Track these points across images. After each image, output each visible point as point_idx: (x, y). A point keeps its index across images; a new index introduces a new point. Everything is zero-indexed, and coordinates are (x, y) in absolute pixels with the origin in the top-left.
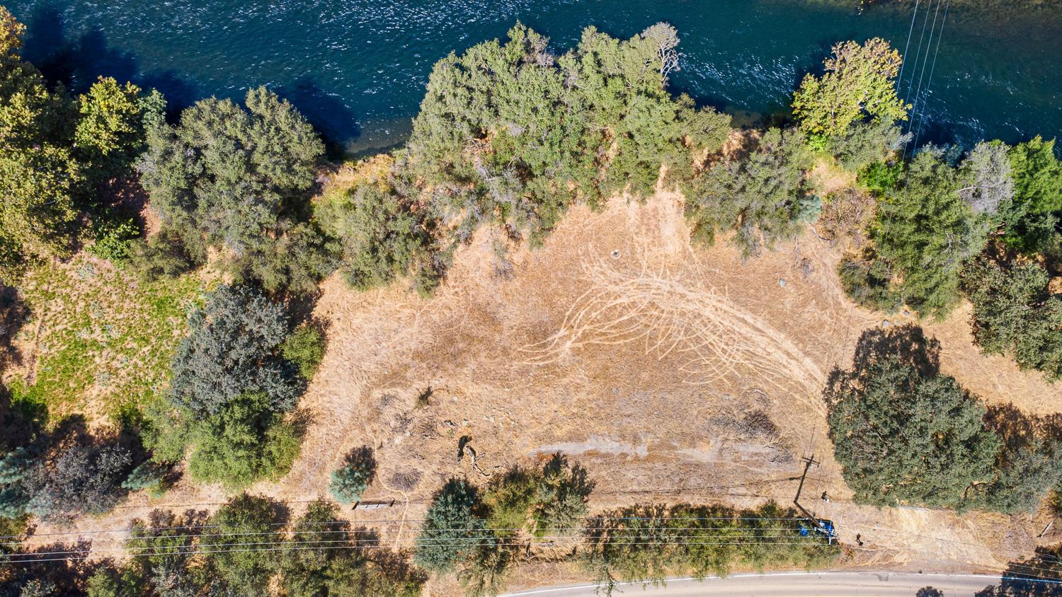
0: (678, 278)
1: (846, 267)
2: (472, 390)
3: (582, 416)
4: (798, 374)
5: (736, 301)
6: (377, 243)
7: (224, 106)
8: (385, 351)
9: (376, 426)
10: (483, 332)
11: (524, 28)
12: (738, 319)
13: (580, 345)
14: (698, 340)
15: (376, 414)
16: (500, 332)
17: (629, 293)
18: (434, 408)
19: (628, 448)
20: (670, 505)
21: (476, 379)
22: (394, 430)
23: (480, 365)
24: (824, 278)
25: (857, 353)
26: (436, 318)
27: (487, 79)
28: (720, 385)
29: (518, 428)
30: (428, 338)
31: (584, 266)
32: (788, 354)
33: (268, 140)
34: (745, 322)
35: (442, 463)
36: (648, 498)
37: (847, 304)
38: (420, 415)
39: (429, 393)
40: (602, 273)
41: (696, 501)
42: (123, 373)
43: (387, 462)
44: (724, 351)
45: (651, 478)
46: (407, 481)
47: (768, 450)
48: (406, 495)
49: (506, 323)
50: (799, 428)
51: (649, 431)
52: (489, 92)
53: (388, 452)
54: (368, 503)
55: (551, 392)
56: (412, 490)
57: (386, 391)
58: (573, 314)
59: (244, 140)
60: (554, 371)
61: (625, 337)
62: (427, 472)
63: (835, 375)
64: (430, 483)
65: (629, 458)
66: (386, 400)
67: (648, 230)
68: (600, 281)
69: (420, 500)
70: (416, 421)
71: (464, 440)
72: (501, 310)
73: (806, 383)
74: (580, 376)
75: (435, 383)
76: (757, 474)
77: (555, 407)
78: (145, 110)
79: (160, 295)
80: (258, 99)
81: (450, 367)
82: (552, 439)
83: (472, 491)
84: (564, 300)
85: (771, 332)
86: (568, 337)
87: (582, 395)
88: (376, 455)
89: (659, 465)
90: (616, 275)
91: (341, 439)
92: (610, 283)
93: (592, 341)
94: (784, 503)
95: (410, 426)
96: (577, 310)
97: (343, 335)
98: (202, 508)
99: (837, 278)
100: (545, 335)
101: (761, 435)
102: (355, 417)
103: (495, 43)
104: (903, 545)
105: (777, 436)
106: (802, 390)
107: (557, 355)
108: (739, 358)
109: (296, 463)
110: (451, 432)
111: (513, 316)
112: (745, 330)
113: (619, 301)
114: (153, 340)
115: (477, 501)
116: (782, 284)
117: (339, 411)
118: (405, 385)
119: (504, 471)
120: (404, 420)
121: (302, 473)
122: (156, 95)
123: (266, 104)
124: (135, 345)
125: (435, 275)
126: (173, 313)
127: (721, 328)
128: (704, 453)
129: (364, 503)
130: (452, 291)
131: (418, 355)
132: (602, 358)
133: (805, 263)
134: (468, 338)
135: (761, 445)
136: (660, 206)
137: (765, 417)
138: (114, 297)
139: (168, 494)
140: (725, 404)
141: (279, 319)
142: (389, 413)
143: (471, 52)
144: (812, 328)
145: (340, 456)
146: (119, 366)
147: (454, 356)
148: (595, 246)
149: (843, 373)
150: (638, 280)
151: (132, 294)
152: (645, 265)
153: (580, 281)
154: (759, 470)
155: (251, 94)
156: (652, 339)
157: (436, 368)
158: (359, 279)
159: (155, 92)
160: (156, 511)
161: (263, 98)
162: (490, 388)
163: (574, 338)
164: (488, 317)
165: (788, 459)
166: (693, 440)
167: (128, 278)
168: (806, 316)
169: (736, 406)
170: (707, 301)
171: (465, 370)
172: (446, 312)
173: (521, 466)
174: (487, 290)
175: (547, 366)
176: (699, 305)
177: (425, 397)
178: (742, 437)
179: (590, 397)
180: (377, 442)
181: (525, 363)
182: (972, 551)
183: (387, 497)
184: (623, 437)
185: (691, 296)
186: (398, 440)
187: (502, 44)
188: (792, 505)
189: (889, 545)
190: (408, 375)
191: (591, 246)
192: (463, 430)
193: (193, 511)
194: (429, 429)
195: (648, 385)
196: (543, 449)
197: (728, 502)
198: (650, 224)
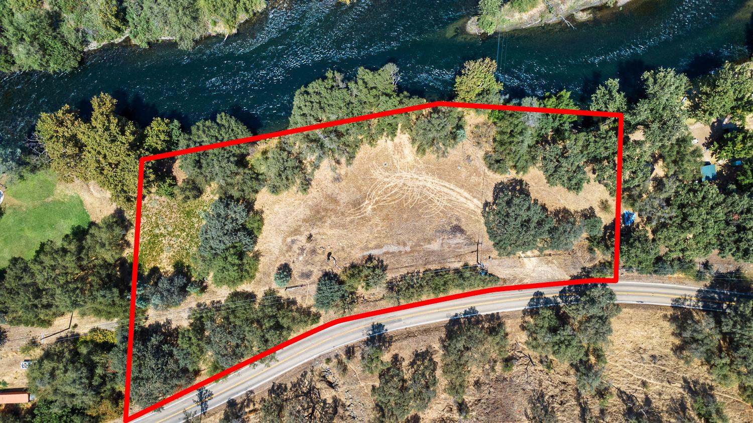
0: (414, 171)
1: (487, 157)
2: (330, 232)
3: (380, 237)
4: (471, 206)
5: (440, 178)
6: (281, 173)
7: (208, 123)
8: (290, 220)
9: (290, 254)
10: (331, 206)
11: (332, 72)
12: (442, 186)
13: (375, 206)
14: (426, 197)
15: (290, 248)
16: (339, 206)
17: (393, 181)
18: (315, 242)
19: (401, 248)
20: (422, 270)
21: (331, 227)
22: (298, 254)
23: (332, 221)
24: (478, 163)
25: (494, 194)
26: (310, 203)
27: (318, 97)
28: (438, 215)
29: (353, 246)
30: (308, 212)
31: (372, 172)
32: (466, 198)
33: (229, 135)
34: (445, 187)
35: (321, 266)
36: (413, 269)
37: (490, 173)
38: (308, 246)
39: (311, 236)
40: (381, 174)
41: (433, 267)
42: (175, 246)
43: (296, 269)
44: (438, 201)
45: (413, 260)
46: (307, 275)
47: (462, 241)
48: (307, 281)
49: (342, 201)
50: (475, 230)
51: (409, 240)
52: (320, 103)
53: (297, 264)
54: (291, 287)
55: (365, 229)
56: (310, 279)
57: (293, 238)
58: (370, 194)
59: (219, 136)
60: (365, 219)
61: (394, 200)
62: (315, 270)
63: (486, 204)
64: (317, 274)
65: (403, 253)
66: (293, 242)
67: (398, 152)
68: (380, 177)
69: (313, 283)
70: (307, 249)
71: (330, 254)
72: (338, 196)
73: (476, 210)
74: (377, 220)
75: (313, 232)
76: (459, 252)
77: (367, 235)
78: (173, 129)
79: (187, 209)
80: (222, 118)
81: (319, 224)
82: (367, 248)
83: (336, 275)
84: (365, 188)
85: (458, 189)
86: (370, 204)
87: (379, 228)
88: (292, 266)
89: (416, 254)
90: (387, 174)
91: (276, 261)
92: (385, 177)
93: (381, 204)
94: (472, 262)
95: (305, 252)
96: (372, 191)
97: (271, 216)
98: (218, 299)
99: (484, 162)
100: (359, 204)
101: (459, 235)
102: (281, 251)
103: (320, 80)
104: (527, 275)
105: (465, 234)
106: (474, 212)
107: (365, 212)
108: (445, 203)
109: (257, 274)
110: (324, 252)
111: (344, 198)
112: (446, 190)
113: (389, 185)
114: (187, 230)
115: (338, 279)
116: (459, 168)
117: (273, 249)
118: (301, 234)
119: (348, 265)
120: (302, 249)
121: (261, 279)
122: (176, 122)
123: (225, 119)
124: (179, 233)
125: (306, 184)
126: (193, 217)
127: (436, 191)
128: (435, 246)
129: (289, 288)
130: (316, 190)
131: (305, 220)
132: (385, 211)
133: (469, 157)
134: (326, 210)
135: (459, 239)
136: (402, 141)
137: (459, 227)
138: (168, 213)
139: (204, 295)
140: (441, 223)
141: (243, 210)
142: (295, 247)
143: (310, 85)
144: (475, 185)
145: (276, 268)
146: (173, 243)
147: (321, 219)
148: (376, 162)
149: (490, 203)
150: (397, 175)
151: (175, 211)
152: (399, 168)
153: (372, 179)
154: (460, 250)
155: (218, 116)
156: (406, 199)
157: (313, 225)
158: (275, 190)
159: (175, 121)
160: (198, 303)
161: (224, 118)
162: (338, 230)
163: (372, 204)
164: (334, 200)
165: (471, 244)
166: (429, 241)
167: (172, 204)
168: (472, 180)
169: (446, 224)
170: (428, 180)
171: (326, 224)
172: (315, 200)
173: (355, 262)
174: (331, 188)
175: (362, 218)
176: (425, 182)
177: (310, 237)
178: (450, 237)
179: (383, 228)
180: (292, 261)
181: (352, 218)
182: (557, 273)
183: (300, 283)
184: (399, 244)
185: (420, 178)
186: (301, 258)
187: (323, 81)
188: (476, 263)
189: (521, 276)
190: (302, 229)
191: (374, 162)
192: (328, 250)
193: (214, 301)
194: (313, 251)
195: (407, 220)
196: (365, 254)
197: (447, 266)
198: (398, 149)
